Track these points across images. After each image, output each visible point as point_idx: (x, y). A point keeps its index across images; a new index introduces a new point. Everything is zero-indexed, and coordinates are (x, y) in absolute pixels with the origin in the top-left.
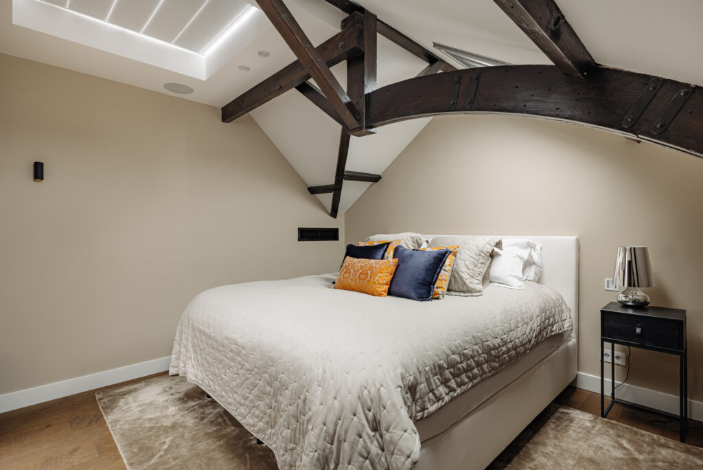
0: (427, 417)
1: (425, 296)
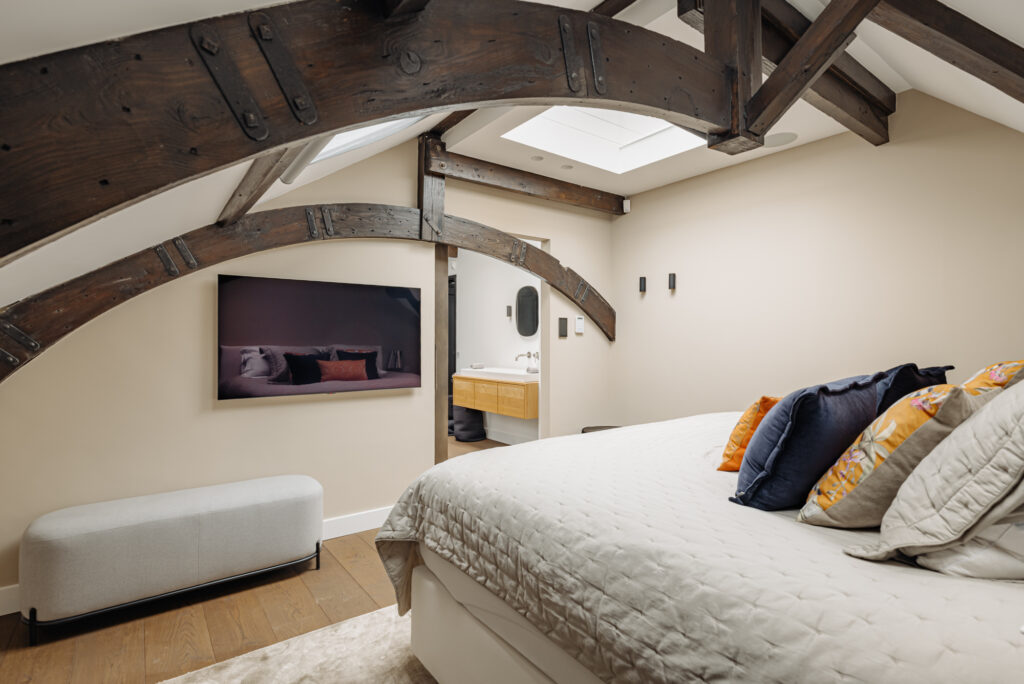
0: (436, 552)
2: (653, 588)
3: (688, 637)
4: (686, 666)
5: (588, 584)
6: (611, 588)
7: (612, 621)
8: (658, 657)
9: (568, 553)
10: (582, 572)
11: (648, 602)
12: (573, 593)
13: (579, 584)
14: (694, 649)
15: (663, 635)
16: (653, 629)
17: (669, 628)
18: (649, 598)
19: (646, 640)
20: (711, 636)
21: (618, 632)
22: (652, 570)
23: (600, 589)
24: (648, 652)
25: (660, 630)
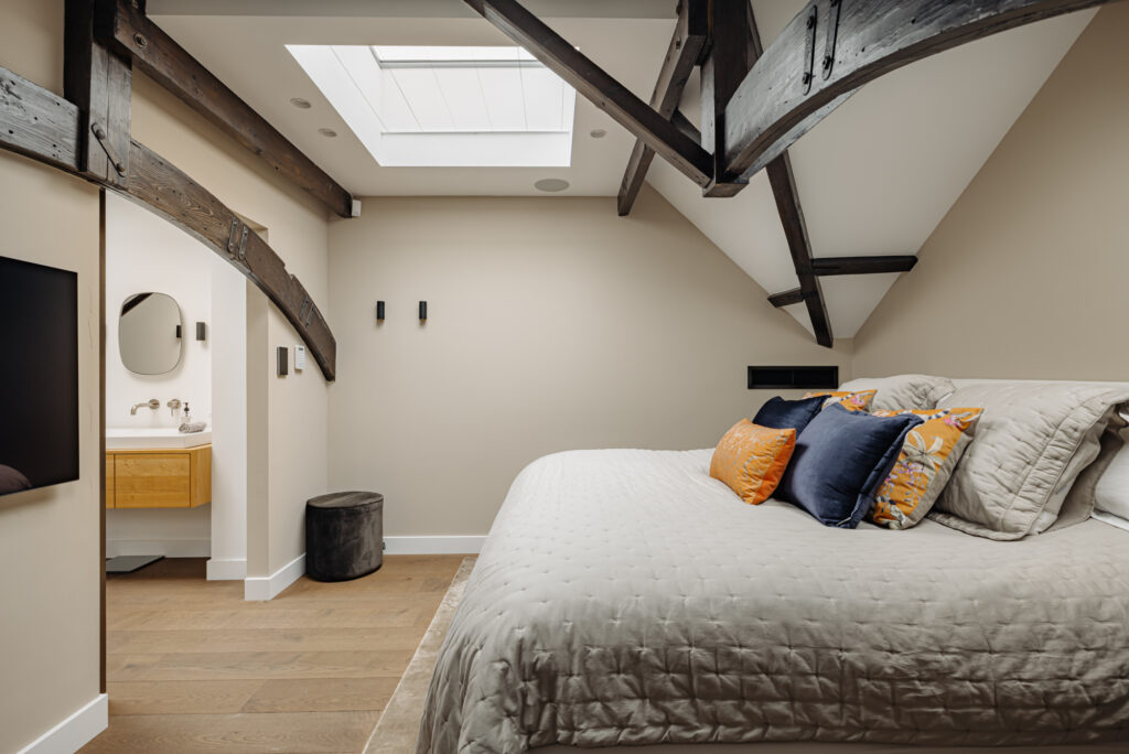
0: (620, 744)
1: (837, 515)
2: (1037, 622)
3: (1092, 649)
4: (1105, 675)
5: (969, 652)
6: (997, 644)
7: (1015, 676)
8: (1076, 683)
9: (923, 629)
10: (956, 642)
11: (1040, 637)
12: (953, 672)
13: (959, 657)
14: (1102, 657)
15: (1071, 660)
16: (1061, 660)
17: (1072, 651)
18: (1039, 633)
19: (1060, 673)
20: (1110, 637)
21: (1024, 683)
22: (1019, 606)
23: (984, 651)
24: (1066, 683)
25: (1067, 657)
